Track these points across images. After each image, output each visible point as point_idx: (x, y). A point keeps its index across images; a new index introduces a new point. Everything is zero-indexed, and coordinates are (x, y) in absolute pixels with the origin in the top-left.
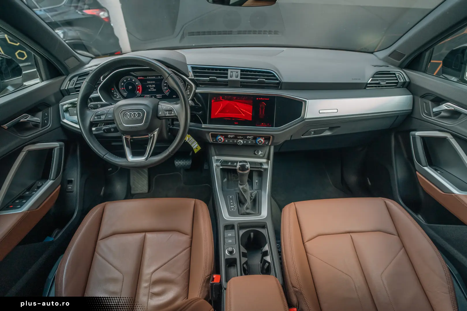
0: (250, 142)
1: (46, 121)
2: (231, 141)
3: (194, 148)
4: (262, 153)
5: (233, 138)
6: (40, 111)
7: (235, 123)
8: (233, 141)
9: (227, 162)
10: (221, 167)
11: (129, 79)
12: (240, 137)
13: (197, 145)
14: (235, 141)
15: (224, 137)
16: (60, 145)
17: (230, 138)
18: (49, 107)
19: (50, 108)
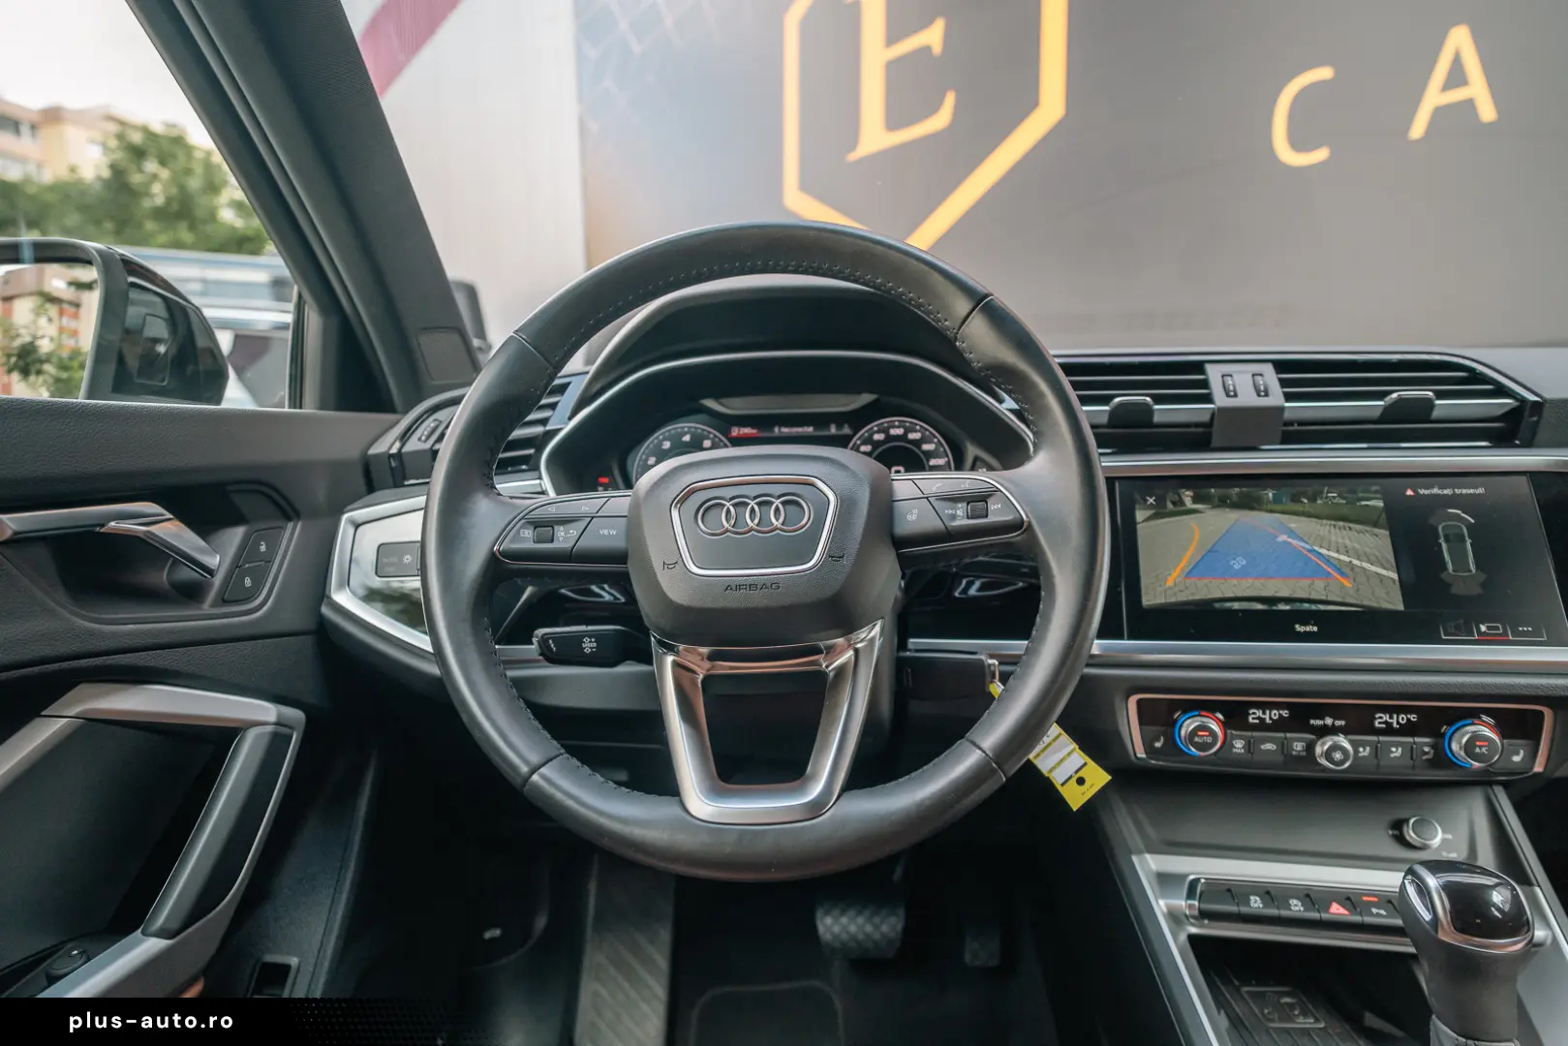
0: (1396, 752)
1: (248, 582)
2: (1269, 746)
3: (1057, 778)
4: (1450, 836)
5: (1278, 725)
6: (238, 519)
7: (1299, 628)
8: (1284, 746)
9: (1232, 891)
10: (1194, 930)
11: (687, 438)
12: (1329, 721)
13: (1079, 758)
14: (1298, 747)
15: (1220, 716)
16: (279, 716)
17: (1262, 726)
18: (289, 519)
19: (290, 525)
